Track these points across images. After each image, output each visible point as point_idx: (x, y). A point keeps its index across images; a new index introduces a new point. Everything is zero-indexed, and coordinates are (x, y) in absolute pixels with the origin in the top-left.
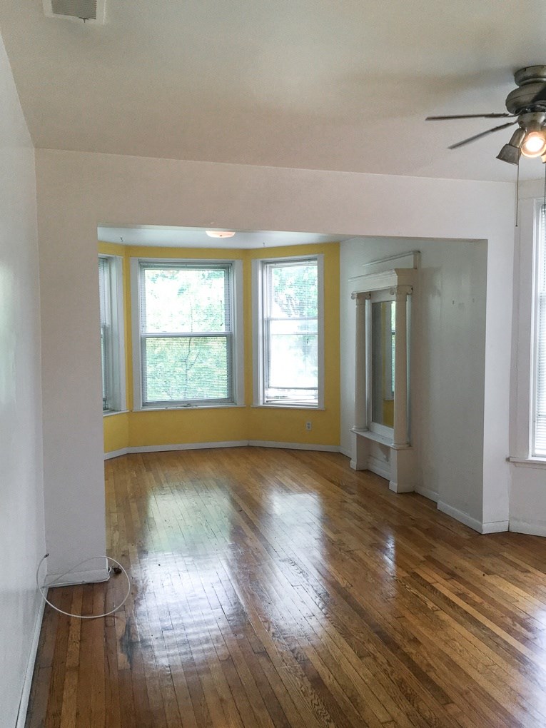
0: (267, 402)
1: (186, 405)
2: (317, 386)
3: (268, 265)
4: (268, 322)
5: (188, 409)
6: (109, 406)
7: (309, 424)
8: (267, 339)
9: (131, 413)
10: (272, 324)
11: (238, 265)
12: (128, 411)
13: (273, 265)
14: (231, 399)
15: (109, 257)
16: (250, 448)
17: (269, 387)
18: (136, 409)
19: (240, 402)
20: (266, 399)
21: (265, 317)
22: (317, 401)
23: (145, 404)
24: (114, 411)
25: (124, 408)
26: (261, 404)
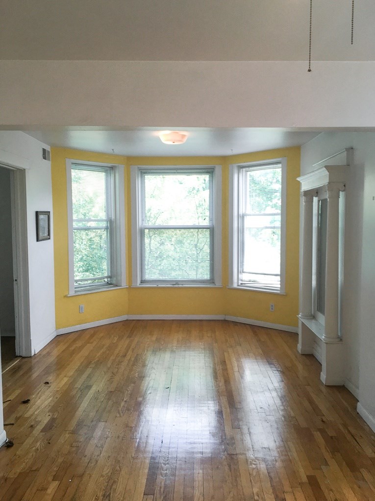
0: (241, 284)
1: (174, 283)
2: (279, 273)
3: (244, 169)
4: (243, 217)
5: (175, 288)
6: (114, 282)
7: (272, 306)
8: (241, 231)
9: (130, 288)
10: (247, 219)
11: (218, 171)
12: (128, 286)
13: (247, 169)
14: (212, 281)
15: (114, 166)
16: (225, 322)
17: (243, 272)
18: (133, 285)
19: (218, 284)
20: (240, 282)
21: (241, 213)
22: (279, 286)
23: (142, 282)
24: (117, 286)
25: (124, 284)
26: (235, 286)
